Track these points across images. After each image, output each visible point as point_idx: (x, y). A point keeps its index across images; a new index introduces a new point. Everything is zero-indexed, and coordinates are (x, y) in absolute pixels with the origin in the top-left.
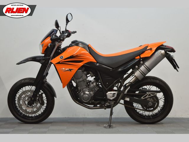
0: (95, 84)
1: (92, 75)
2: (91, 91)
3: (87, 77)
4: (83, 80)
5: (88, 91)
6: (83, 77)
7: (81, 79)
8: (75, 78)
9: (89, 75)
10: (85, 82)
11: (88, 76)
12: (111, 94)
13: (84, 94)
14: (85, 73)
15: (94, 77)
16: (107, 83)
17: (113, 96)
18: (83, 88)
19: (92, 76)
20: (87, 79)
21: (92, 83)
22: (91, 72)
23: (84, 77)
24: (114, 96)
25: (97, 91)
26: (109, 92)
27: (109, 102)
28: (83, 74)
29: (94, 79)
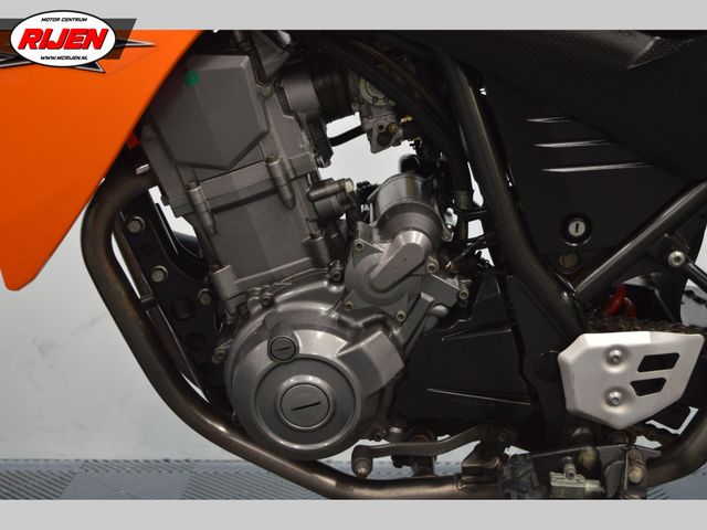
0: (417, 238)
1: (387, 119)
2: (369, 328)
3: (324, 148)
4: (276, 190)
5: (339, 328)
6: (264, 148)
7: (247, 178)
8: (177, 165)
9: (352, 121)
10: (303, 211)
11: (334, 128)
12: (613, 361)
13: (288, 357)
14: (302, 92)
15: (406, 148)
16: (577, 229)
17: (644, 388)
18: (272, 279)
19: (382, 141)
20: (324, 173)
21: (389, 225)
22: (366, 91)
23: (286, 145)
24: (657, 385)
25: (443, 321)
26: (593, 341)
27: (588, 454)
28: (274, 108)
29: (407, 164)
